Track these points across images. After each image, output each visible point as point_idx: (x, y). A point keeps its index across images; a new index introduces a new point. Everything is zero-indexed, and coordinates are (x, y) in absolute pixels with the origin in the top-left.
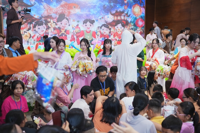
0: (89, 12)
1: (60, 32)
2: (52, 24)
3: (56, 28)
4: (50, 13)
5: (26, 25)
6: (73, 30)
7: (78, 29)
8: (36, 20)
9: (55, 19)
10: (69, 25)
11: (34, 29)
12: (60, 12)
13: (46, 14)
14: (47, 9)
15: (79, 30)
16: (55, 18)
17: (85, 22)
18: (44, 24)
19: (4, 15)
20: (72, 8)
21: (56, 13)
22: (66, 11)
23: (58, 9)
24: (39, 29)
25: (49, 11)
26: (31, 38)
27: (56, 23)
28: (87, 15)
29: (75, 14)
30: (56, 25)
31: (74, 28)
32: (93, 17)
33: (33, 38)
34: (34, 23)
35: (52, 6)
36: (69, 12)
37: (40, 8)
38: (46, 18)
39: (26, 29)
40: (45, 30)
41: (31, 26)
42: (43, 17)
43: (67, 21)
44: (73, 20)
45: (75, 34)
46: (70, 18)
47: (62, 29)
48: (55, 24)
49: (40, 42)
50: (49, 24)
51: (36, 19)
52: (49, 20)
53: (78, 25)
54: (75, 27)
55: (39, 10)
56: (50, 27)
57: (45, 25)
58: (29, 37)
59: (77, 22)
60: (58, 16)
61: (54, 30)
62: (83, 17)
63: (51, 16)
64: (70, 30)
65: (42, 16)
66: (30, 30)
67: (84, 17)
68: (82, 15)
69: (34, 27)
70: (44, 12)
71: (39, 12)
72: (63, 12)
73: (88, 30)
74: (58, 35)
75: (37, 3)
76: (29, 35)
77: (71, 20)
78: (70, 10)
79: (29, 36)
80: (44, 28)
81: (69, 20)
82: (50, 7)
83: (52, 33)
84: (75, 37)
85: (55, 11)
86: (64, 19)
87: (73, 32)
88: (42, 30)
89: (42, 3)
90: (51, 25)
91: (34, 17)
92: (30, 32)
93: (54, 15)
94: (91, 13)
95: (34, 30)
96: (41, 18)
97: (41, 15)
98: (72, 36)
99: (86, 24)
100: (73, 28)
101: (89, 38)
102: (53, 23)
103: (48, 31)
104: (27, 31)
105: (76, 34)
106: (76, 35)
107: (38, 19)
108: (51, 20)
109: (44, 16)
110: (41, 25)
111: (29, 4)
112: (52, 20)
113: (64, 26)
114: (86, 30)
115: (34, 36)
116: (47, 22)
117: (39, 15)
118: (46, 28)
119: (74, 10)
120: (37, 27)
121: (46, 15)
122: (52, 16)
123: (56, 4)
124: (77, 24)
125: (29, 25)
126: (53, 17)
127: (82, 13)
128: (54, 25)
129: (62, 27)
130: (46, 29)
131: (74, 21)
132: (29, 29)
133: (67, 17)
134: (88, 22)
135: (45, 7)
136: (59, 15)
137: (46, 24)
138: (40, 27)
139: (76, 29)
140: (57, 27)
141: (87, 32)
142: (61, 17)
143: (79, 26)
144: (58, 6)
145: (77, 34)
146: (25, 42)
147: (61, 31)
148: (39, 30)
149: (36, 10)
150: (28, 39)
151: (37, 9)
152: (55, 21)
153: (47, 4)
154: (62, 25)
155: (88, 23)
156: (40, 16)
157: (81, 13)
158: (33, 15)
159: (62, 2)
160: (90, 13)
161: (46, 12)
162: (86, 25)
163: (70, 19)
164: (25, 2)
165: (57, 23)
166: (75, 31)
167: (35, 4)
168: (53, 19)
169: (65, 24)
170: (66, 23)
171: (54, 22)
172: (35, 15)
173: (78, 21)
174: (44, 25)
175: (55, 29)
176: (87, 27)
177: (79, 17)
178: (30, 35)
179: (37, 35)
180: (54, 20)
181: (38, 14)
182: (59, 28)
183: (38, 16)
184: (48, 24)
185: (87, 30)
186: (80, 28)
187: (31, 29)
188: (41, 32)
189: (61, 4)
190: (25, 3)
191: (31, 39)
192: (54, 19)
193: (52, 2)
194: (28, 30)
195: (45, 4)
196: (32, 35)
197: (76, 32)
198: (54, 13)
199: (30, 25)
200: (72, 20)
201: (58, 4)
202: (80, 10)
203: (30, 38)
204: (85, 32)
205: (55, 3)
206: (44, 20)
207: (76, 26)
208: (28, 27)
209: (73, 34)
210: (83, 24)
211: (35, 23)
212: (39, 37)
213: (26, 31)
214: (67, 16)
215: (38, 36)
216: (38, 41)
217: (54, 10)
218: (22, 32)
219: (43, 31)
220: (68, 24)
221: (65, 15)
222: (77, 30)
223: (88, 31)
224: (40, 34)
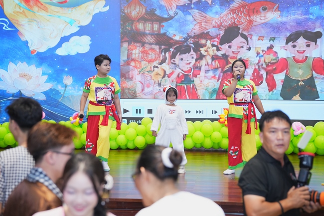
0: (305, 14)
1: (227, 65)
2: (208, 50)
3: (217, 55)
4: (206, 29)
5: (157, 55)
6: (258, 58)
7: (272, 55)
8: (177, 44)
9: (216, 39)
10: (249, 49)
11: (172, 61)
12: (228, 23)
13: (197, 30)
14: (199, 21)
15: (274, 58)
16: (217, 36)
17: (292, 39)
18: (192, 50)
19: (123, 40)
20: (258, 12)
21: (219, 27)
22: (244, 20)
23: (224, 18)
24: (182, 59)
25: (203, 25)
26: (166, 78)
27: (217, 46)
28: (299, 23)
29: (266, 24)
30: (218, 49)
31: (261, 54)
32: (318, 24)
33: (169, 77)
34: (172, 50)
35: (210, 15)
36: (250, 22)
37: (186, 21)
38: (198, 38)
39: (158, 62)
40: (193, 61)
41: (167, 55)
42: (191, 37)
43: (243, 40)
44: (260, 36)
45: (263, 68)
46: (252, 33)
47: (231, 58)
48: (215, 48)
49: (183, 85)
50: (203, 50)
51: (177, 42)
52: (203, 41)
53: (271, 48)
54: (263, 51)
55: (183, 24)
56: (204, 56)
57: (194, 51)
58: (162, 77)
59: (270, 40)
60: (222, 33)
61: (212, 61)
62: (287, 29)
63: (208, 33)
64: (250, 59)
65: (188, 36)
66: (165, 62)
67: (289, 27)
68: (284, 23)
69: (173, 56)
70: (193, 28)
71: (182, 29)
72: (234, 22)
73: (300, 57)
74: (222, 70)
75: (181, 12)
76: (163, 71)
77: (255, 38)
78: (252, 17)
79: (162, 74)
80: (193, 58)
81: (249, 39)
82: (205, 17)
83: (207, 67)
84: (263, 73)
85: (216, 23)
86: (238, 36)
87: (258, 63)
88: (188, 62)
89: (190, 11)
90: (206, 51)
91: (173, 38)
92: (165, 66)
93: (213, 32)
94: (311, 17)
95: (172, 63)
96: (186, 40)
97: (188, 34)
98: (255, 70)
99: (295, 44)
100: (258, 54)
101: (301, 74)
102: (210, 46)
103: (199, 63)
104: (159, 66)
105: (264, 66)
106: (265, 69)
107: (181, 41)
108: (207, 41)
109: (193, 35)
110: (185, 54)
111: (166, 16)
112: (209, 42)
113: (236, 51)
114: (294, 57)
115: (172, 73)
116: (198, 47)
117: (183, 34)
118: (195, 57)
119: (263, 15)
120: (178, 57)
121: (197, 33)
122: (210, 33)
123: (219, 9)
124: (269, 46)
125: (163, 54)
126: (211, 35)
127: (284, 19)
128: (212, 51)
129: (231, 55)
130: (196, 60)
131: (261, 38)
132: (163, 61)
133: (245, 33)
134: (302, 37)
135: (196, 18)
136: (225, 30)
137: (197, 50)
138: (183, 56)
139: (267, 56)
140: (219, 54)
141: (297, 61)
142: (231, 33)
143: (274, 49)
144: (225, 13)
145: (268, 66)
146: (155, 85)
147: (228, 63)
148: (181, 61)
149: (177, 24)
150: (161, 79)
151: (180, 22)
152: (216, 43)
153: (200, 12)
154: (230, 50)
155: (301, 41)
156: (185, 35)
157: (280, 19)
158: (171, 36)
159: (235, 3)
160: (307, 16)
161: (197, 27)
162: (294, 46)
163: (252, 35)
164: (158, 14)
165: (219, 46)
166: (262, 59)
167: (177, 14)
168: (211, 38)
169: (238, 47)
170: (242, 44)
171: (213, 46)
172: (175, 35)
173: (273, 39)
174: (192, 52)
175: (214, 58)
176: (297, 49)
177: (276, 28)
178: (165, 72)
179: (178, 71)
180: (214, 41)
181: (181, 31)
182: (225, 56)
183: (182, 36)
184: (201, 49)
185: (297, 57)
186: (276, 53)
187: (167, 61)
188: (185, 65)
189: (231, 7)
190: (158, 16)
191: (165, 80)
192: (214, 38)
193: (211, 6)
194: (161, 64)
195: (195, 12)
196: (168, 73)
197: (267, 61)
198: (214, 27)
199: (165, 53)
200: (258, 37)
201: (223, 7)
202: (279, 13)
203: (164, 77)
204: (291, 62)
205: (217, 8)
206: (192, 42)
207: (266, 49)
208: (161, 58)
209: (257, 67)
210: (287, 43)
211: (175, 49)
212: (181, 74)
213: (157, 65)
214: (244, 30)
215: (179, 74)
216: (179, 82)
217: (214, 22)
218: (151, 68)
219: (190, 63)
220: (246, 47)
221: (239, 29)
222: (270, 58)
223: (301, 59)
224: (182, 70)
